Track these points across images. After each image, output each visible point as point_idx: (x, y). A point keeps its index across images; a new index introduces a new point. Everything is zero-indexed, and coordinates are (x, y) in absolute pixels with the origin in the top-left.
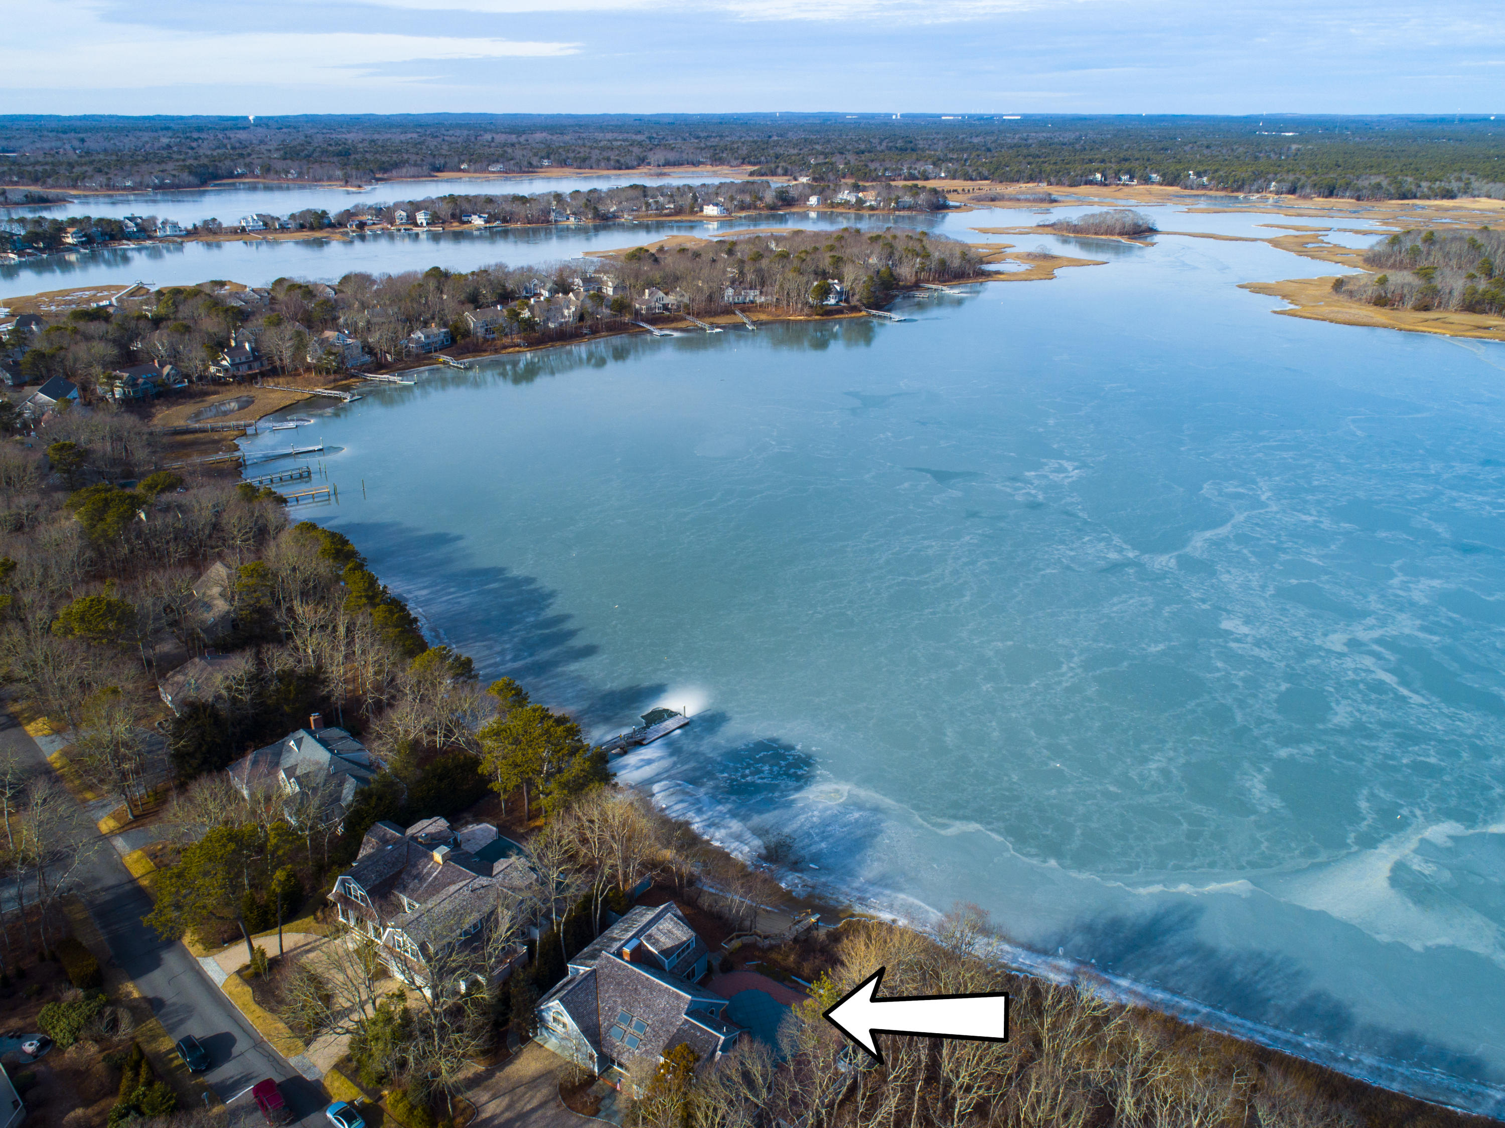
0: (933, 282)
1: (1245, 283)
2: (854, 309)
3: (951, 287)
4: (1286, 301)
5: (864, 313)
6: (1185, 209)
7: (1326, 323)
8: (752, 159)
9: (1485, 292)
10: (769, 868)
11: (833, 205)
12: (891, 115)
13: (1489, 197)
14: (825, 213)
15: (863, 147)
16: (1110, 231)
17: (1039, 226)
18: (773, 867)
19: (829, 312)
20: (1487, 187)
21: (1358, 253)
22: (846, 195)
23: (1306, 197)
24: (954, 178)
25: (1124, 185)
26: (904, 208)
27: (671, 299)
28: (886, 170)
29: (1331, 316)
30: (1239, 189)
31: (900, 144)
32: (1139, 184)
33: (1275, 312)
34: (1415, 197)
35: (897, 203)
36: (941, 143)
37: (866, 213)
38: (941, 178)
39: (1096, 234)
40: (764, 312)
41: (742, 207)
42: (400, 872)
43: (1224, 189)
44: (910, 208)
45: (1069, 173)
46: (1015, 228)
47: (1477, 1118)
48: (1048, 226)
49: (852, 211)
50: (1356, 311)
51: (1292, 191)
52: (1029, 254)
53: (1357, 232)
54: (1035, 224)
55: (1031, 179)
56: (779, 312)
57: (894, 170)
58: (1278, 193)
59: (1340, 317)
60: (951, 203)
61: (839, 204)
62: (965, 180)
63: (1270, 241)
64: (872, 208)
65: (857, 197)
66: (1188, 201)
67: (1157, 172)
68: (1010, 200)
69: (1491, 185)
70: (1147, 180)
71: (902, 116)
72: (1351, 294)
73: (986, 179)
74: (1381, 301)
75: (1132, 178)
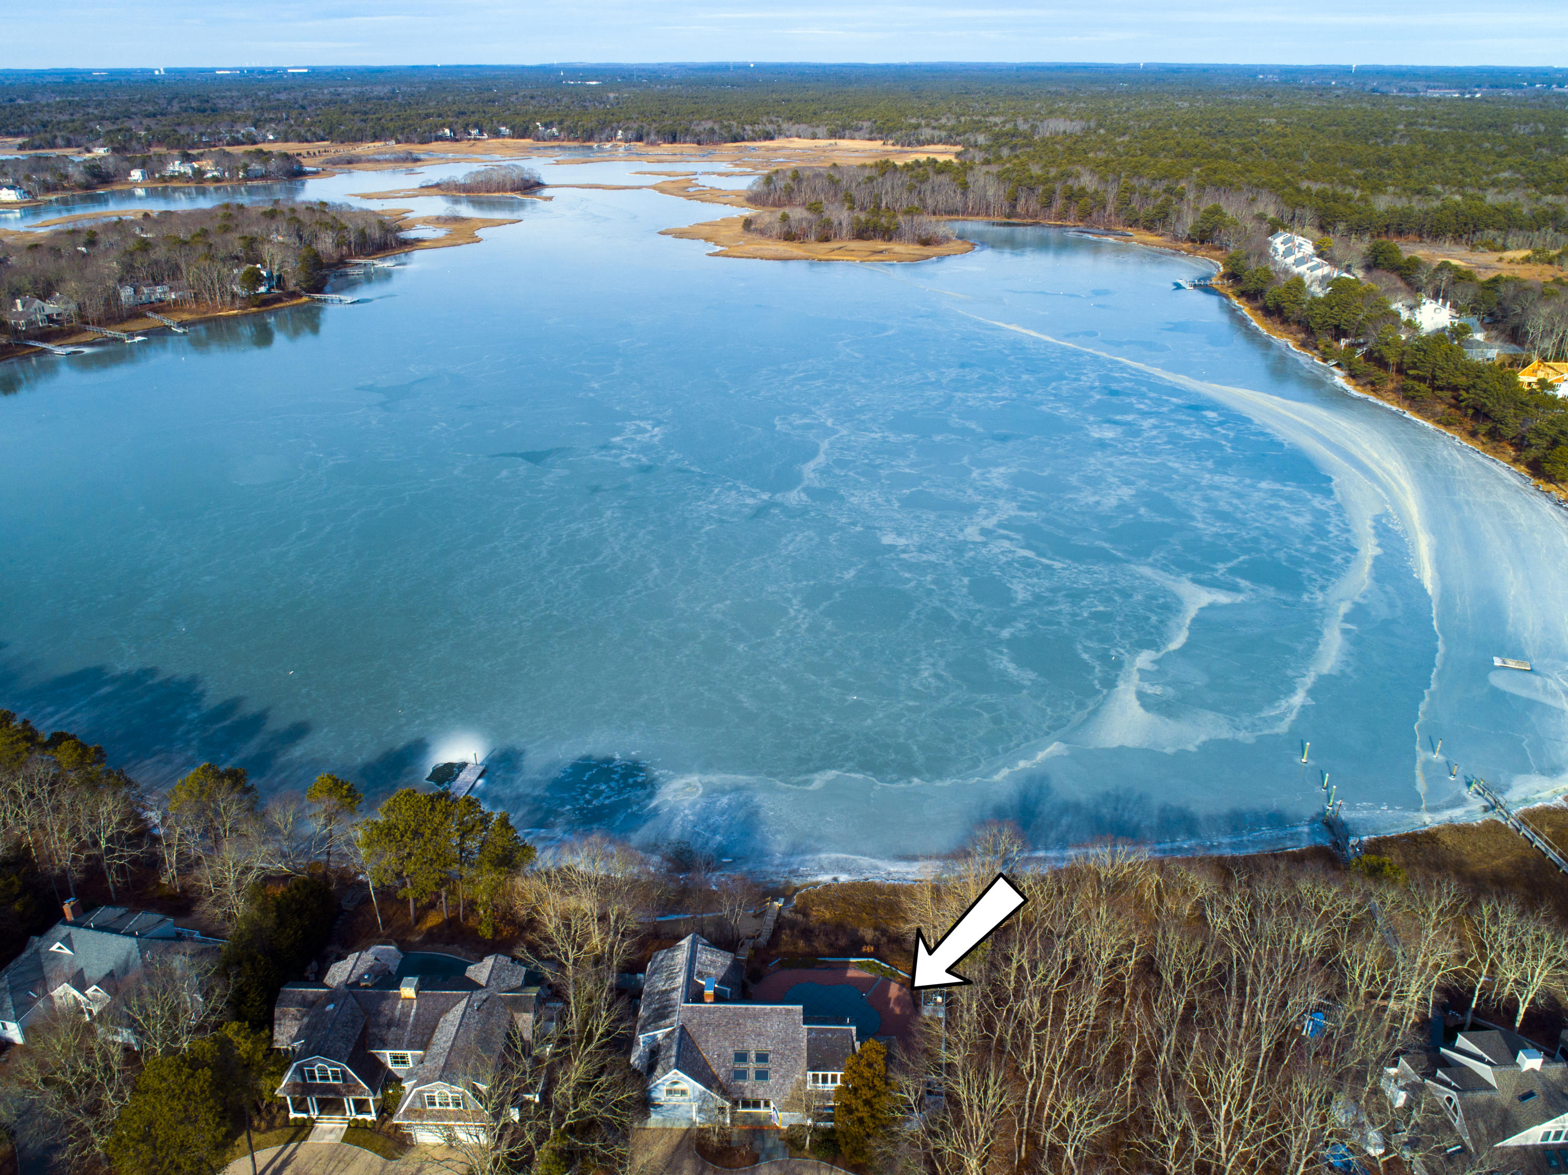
0: (357, 256)
1: (663, 229)
2: (293, 295)
3: (383, 259)
4: (711, 244)
5: (305, 299)
6: (552, 161)
7: (758, 260)
8: (11, 129)
9: (867, 222)
10: (687, 878)
11: (163, 179)
12: (152, 71)
13: (799, 137)
14: (156, 188)
15: (150, 108)
16: (501, 188)
17: (422, 187)
18: (690, 875)
19: (265, 302)
20: (794, 129)
21: (737, 194)
22: (176, 166)
23: (653, 144)
24: (286, 140)
25: (475, 139)
26: (256, 178)
27: (51, 308)
28: (201, 134)
29: (759, 253)
30: (590, 138)
31: (194, 104)
32: (490, 138)
33: (710, 255)
34: (743, 140)
35: (246, 172)
36: (244, 102)
37: (211, 186)
38: (270, 141)
39: (488, 191)
40: (183, 311)
41: (48, 188)
42: (365, 1028)
43: (576, 139)
44: (263, 177)
45: (416, 130)
46: (399, 191)
47: (1307, 850)
48: (432, 187)
49: (192, 184)
50: (774, 248)
51: (639, 139)
52: (438, 218)
53: (720, 174)
54: (417, 186)
55: (375, 138)
56: (203, 308)
57: (211, 135)
58: (627, 141)
59: (766, 253)
60: (308, 169)
61: (172, 178)
62: (300, 141)
63: (654, 187)
64: (215, 179)
65: (192, 168)
66: (550, 152)
67: (504, 124)
68: (369, 161)
69: (797, 126)
70: (497, 134)
71: (166, 70)
72: (762, 232)
73: (323, 140)
74: (789, 237)
75: (481, 132)
